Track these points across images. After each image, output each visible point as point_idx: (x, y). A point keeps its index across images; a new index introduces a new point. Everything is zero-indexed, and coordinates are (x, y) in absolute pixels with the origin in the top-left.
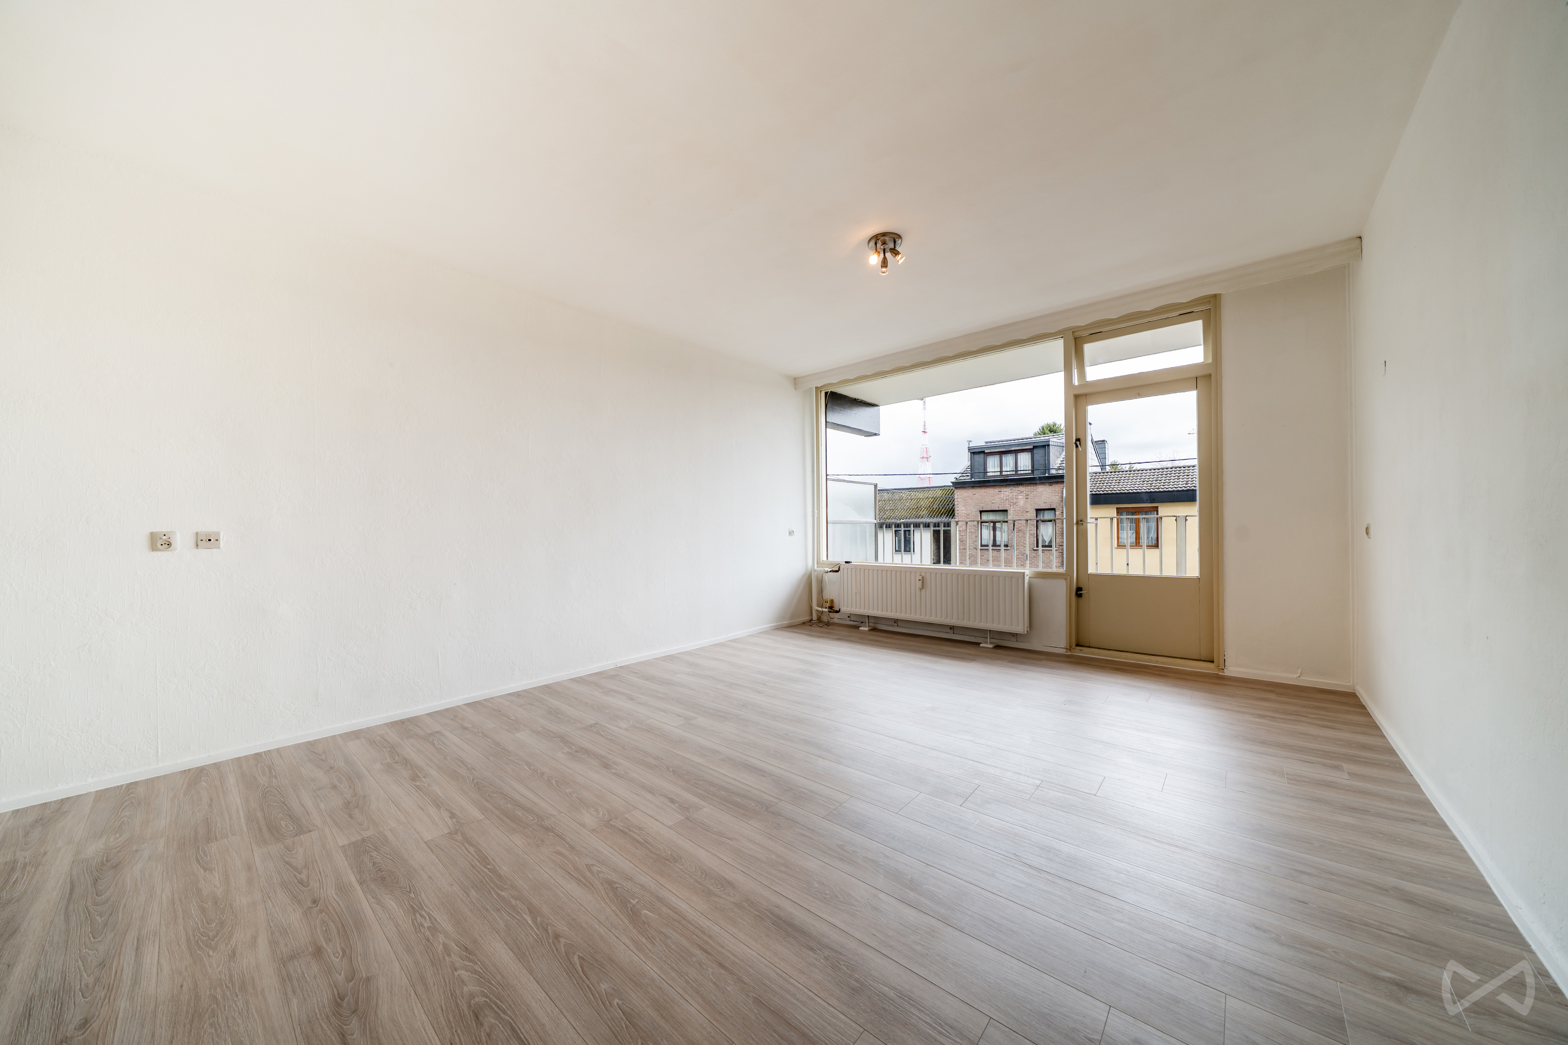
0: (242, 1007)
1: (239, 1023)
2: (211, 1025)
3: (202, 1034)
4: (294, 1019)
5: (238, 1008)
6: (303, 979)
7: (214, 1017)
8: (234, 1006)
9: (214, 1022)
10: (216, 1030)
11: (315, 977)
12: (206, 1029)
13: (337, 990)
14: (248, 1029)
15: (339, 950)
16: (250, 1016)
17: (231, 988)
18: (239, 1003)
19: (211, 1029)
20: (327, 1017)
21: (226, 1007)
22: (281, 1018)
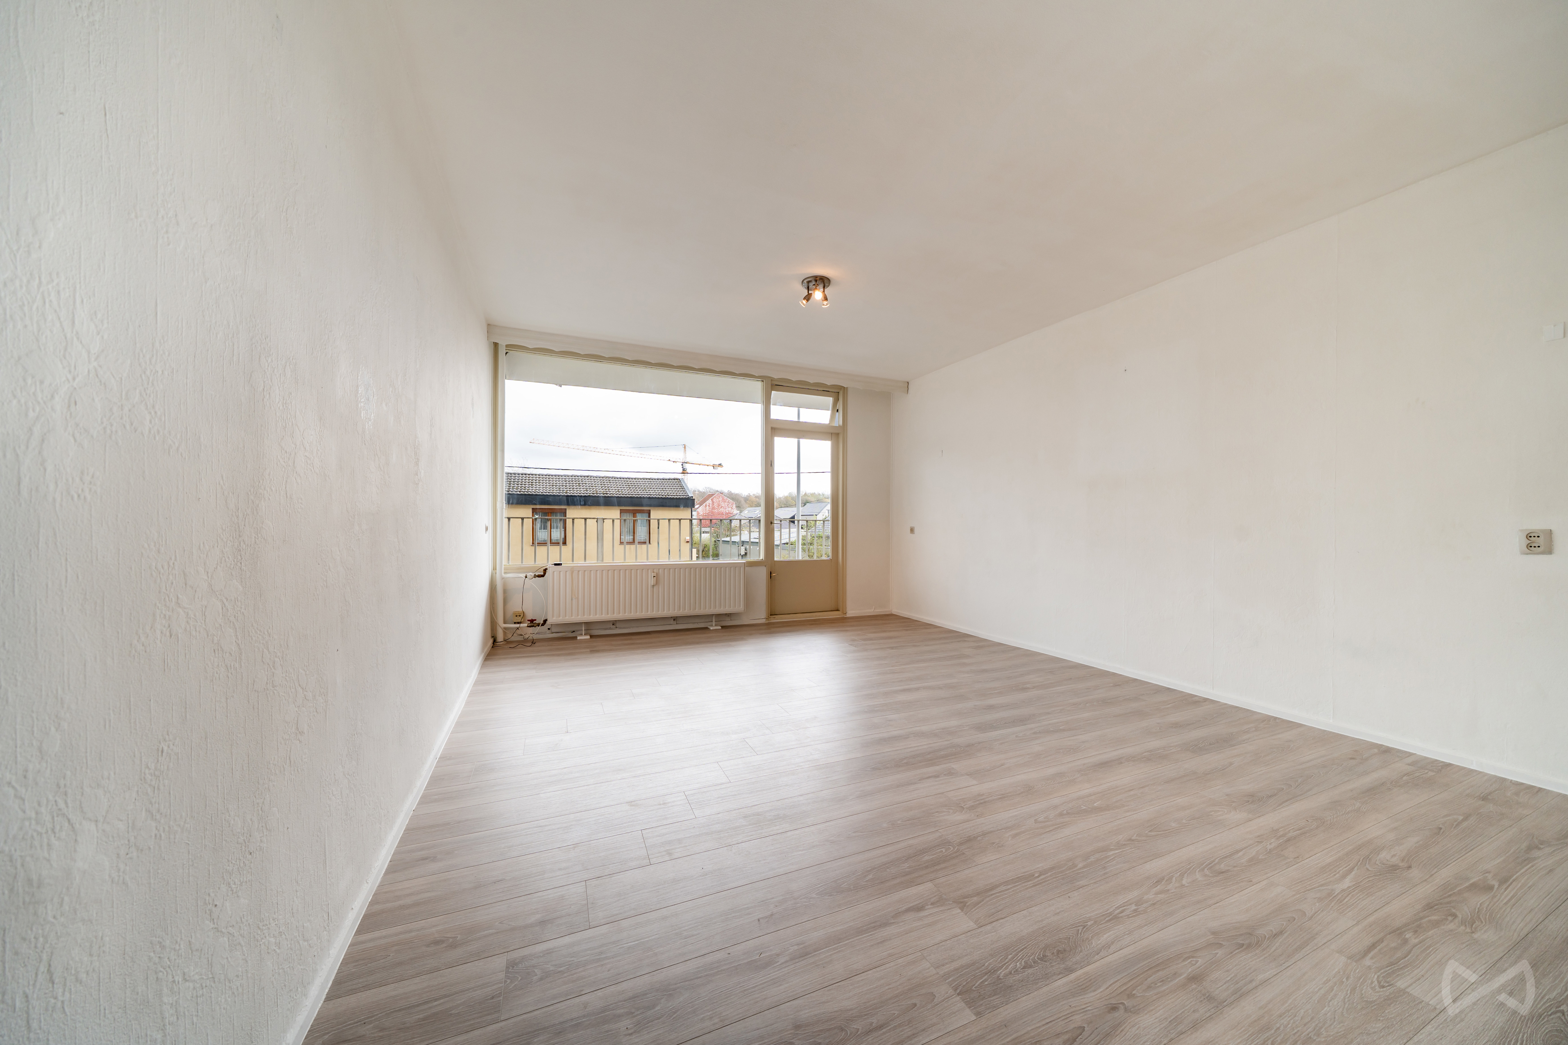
0: (1287, 1018)
1: (1304, 1012)
2: (1319, 1035)
3: (1331, 1037)
4: (1279, 971)
5: (1291, 1020)
6: (1233, 980)
7: (1310, 1037)
8: (1290, 1026)
9: (1315, 1034)
10: (1321, 1028)
11: (1228, 971)
12: (1326, 1037)
13: (1235, 951)
14: (1305, 1002)
15: (1187, 963)
16: (1292, 1006)
17: (1272, 1039)
18: (1285, 1023)
19: (1323, 1033)
20: (1264, 950)
21: (1294, 1032)
22: (1282, 980)
